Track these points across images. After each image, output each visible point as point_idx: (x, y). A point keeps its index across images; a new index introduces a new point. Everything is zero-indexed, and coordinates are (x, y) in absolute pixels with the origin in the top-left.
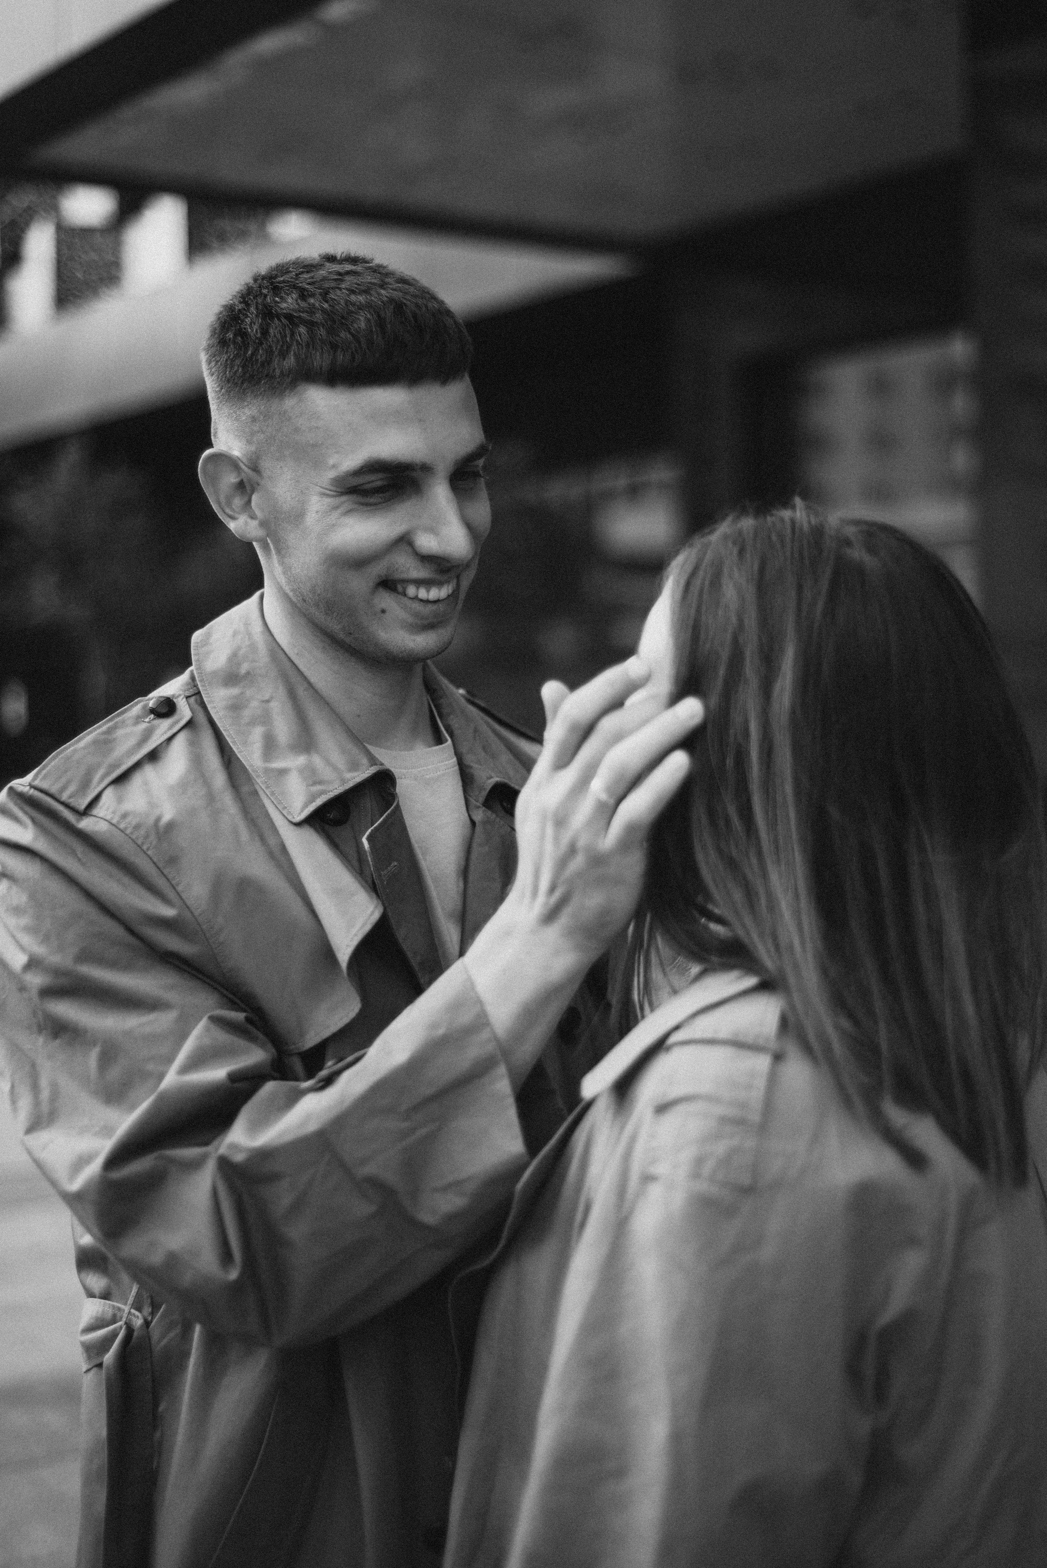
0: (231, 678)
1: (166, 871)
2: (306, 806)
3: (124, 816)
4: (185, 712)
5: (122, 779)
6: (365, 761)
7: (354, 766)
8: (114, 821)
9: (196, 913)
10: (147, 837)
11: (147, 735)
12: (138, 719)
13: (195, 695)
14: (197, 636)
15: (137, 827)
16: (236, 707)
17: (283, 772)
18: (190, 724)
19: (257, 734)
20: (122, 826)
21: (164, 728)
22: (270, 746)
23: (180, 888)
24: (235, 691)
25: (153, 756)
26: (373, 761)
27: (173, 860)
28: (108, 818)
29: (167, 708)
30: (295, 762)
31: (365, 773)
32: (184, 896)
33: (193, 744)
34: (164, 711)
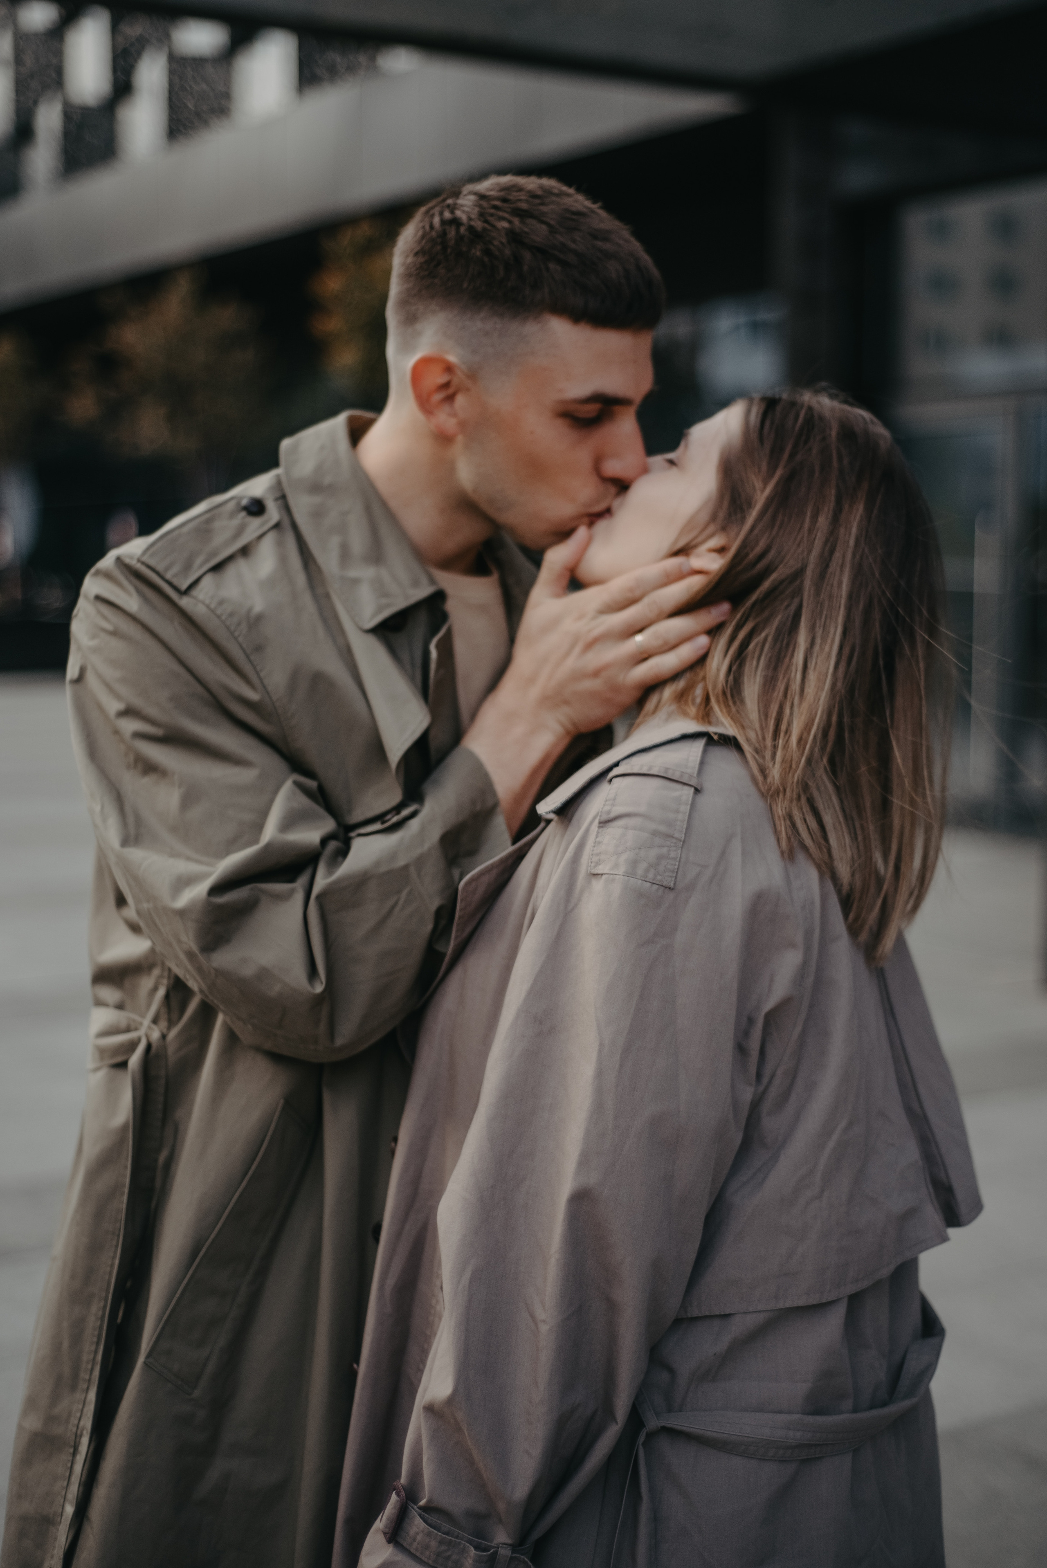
0: (315, 487)
1: (252, 658)
2: (374, 616)
3: (221, 603)
4: (273, 513)
5: (217, 568)
6: (424, 580)
7: (416, 584)
8: (213, 606)
9: (275, 698)
10: (239, 624)
11: (240, 531)
12: (232, 515)
13: (282, 499)
14: (286, 444)
15: (231, 615)
16: (318, 514)
17: (356, 582)
18: (277, 526)
19: (335, 542)
20: (219, 612)
21: (255, 526)
22: (345, 555)
23: (262, 674)
24: (316, 499)
25: (245, 551)
26: (432, 581)
27: (259, 648)
28: (207, 602)
29: (256, 508)
30: (366, 573)
31: (424, 592)
32: (266, 682)
33: (280, 544)
34: (254, 509)
